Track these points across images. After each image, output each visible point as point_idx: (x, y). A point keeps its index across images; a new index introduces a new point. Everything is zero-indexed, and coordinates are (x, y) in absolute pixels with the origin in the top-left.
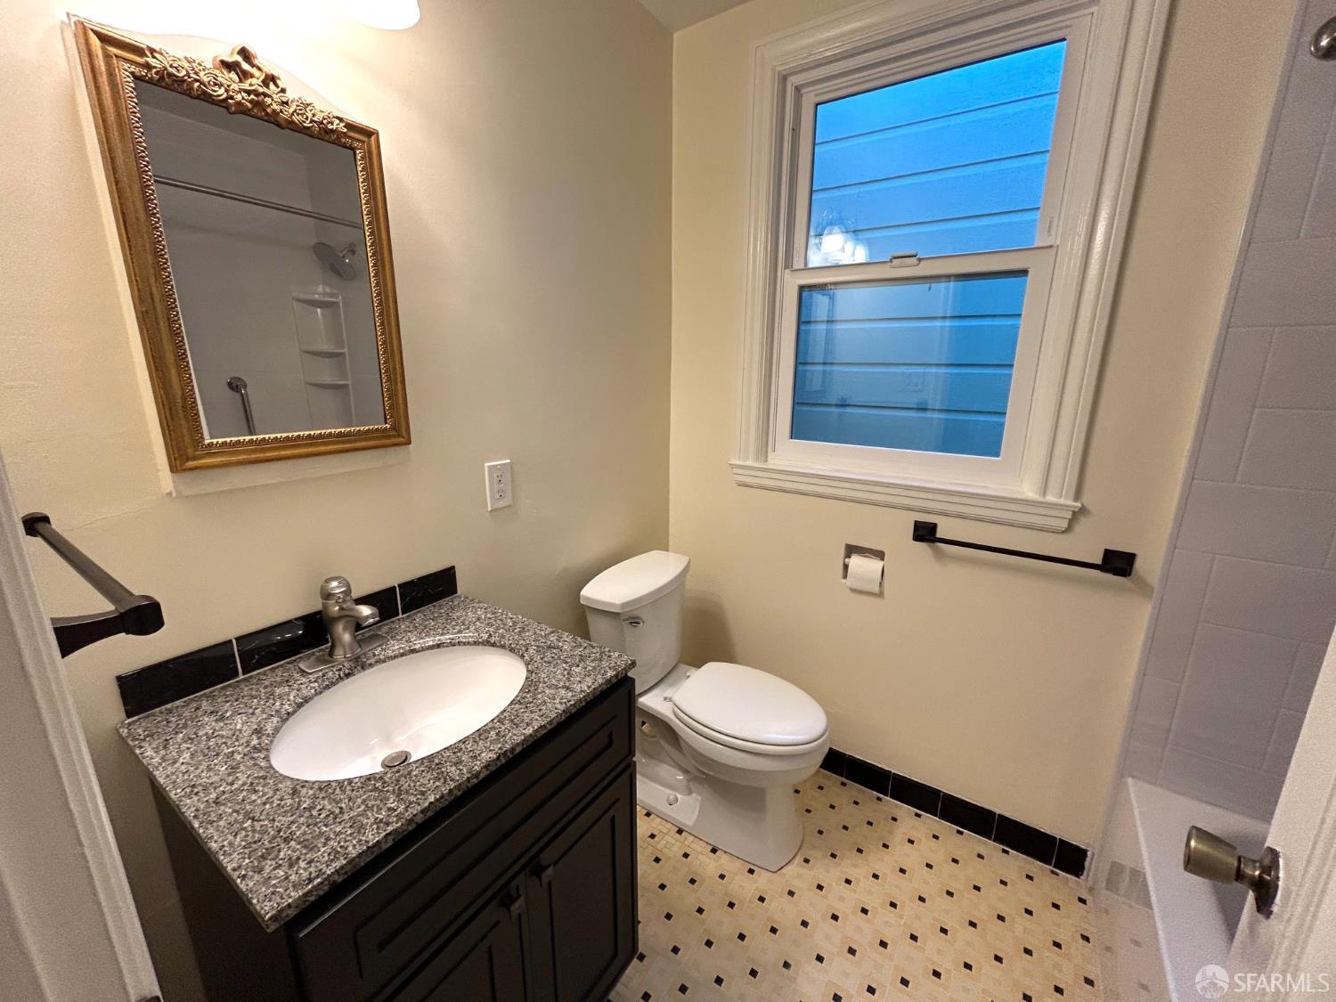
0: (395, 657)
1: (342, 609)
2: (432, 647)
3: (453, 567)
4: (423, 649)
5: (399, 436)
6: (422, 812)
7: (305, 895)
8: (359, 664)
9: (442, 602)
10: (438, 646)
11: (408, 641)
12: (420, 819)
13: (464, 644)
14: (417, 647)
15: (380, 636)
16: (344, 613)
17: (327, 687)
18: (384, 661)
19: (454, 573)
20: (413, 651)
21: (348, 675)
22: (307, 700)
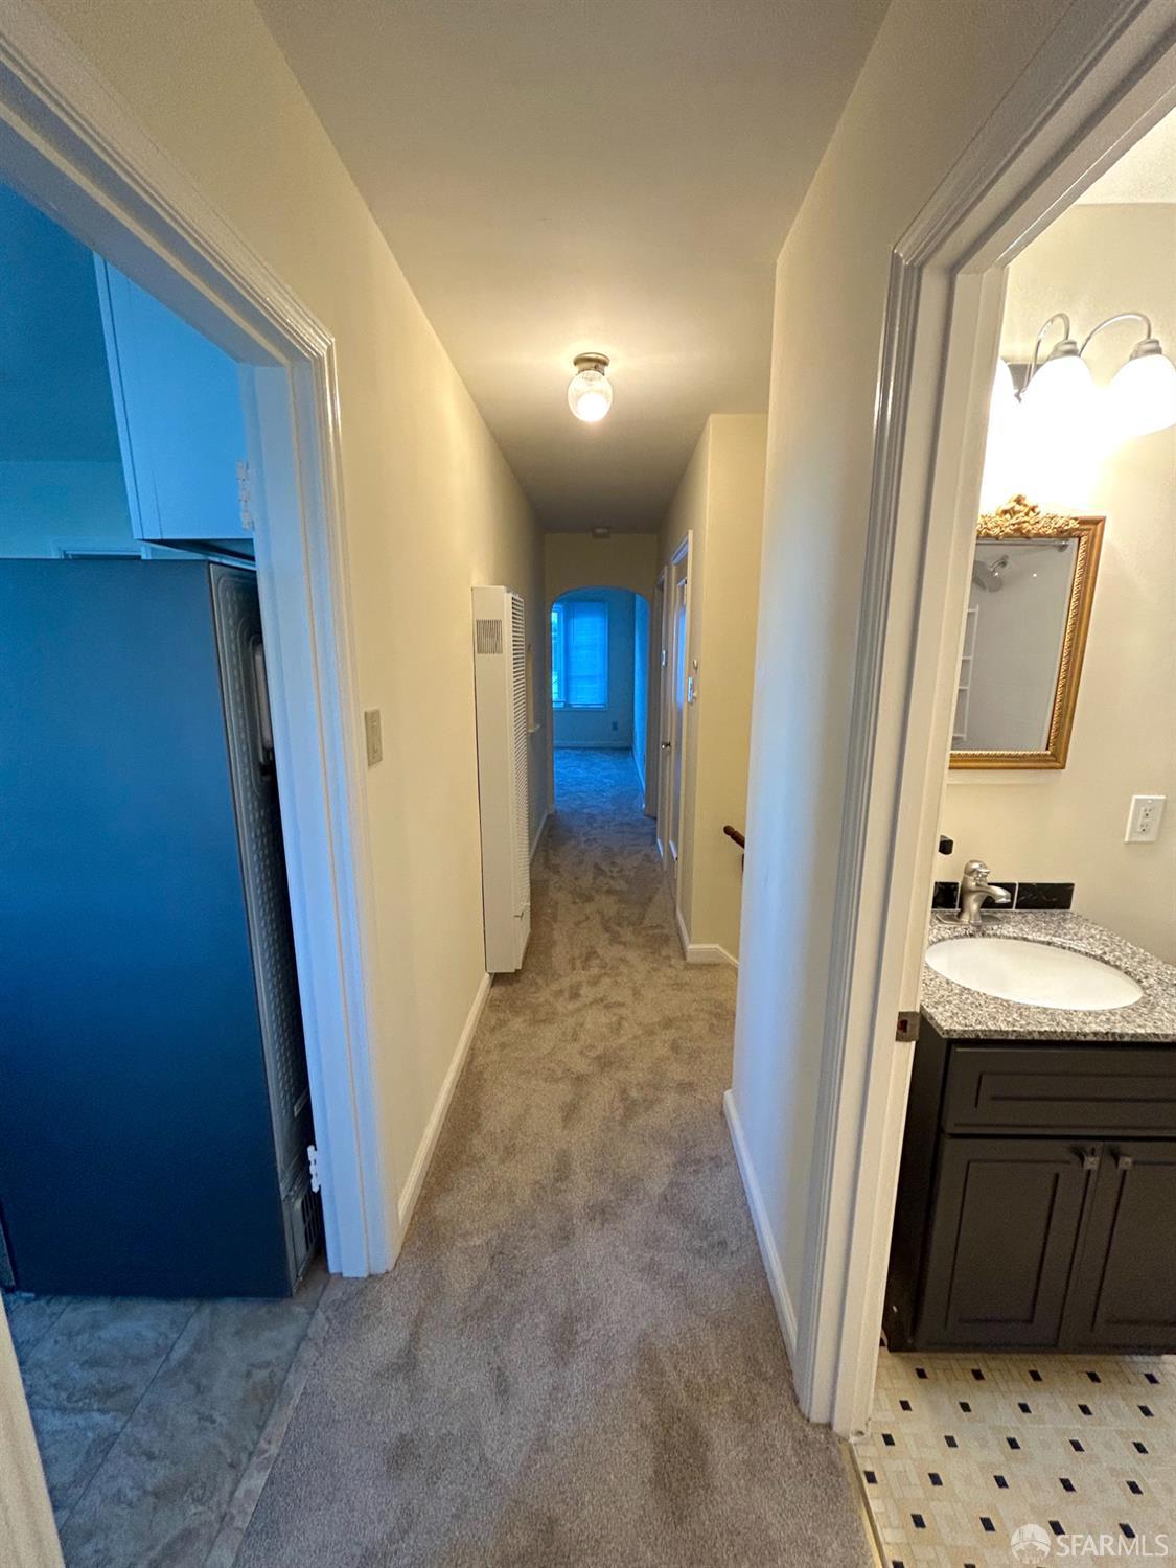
0: (1009, 938)
1: (978, 885)
2: (1043, 942)
3: (1072, 885)
4: (1034, 941)
5: (1056, 761)
6: (1039, 1032)
7: (964, 1031)
8: (979, 931)
9: (1053, 911)
10: (1049, 944)
11: (1022, 930)
12: (1036, 1036)
13: (1075, 951)
14: (1029, 937)
15: (997, 918)
16: (979, 888)
17: (956, 937)
18: (1000, 937)
19: (1072, 890)
20: (1025, 939)
21: (971, 935)
22: (943, 939)
